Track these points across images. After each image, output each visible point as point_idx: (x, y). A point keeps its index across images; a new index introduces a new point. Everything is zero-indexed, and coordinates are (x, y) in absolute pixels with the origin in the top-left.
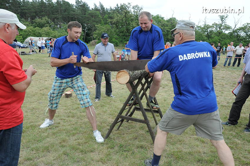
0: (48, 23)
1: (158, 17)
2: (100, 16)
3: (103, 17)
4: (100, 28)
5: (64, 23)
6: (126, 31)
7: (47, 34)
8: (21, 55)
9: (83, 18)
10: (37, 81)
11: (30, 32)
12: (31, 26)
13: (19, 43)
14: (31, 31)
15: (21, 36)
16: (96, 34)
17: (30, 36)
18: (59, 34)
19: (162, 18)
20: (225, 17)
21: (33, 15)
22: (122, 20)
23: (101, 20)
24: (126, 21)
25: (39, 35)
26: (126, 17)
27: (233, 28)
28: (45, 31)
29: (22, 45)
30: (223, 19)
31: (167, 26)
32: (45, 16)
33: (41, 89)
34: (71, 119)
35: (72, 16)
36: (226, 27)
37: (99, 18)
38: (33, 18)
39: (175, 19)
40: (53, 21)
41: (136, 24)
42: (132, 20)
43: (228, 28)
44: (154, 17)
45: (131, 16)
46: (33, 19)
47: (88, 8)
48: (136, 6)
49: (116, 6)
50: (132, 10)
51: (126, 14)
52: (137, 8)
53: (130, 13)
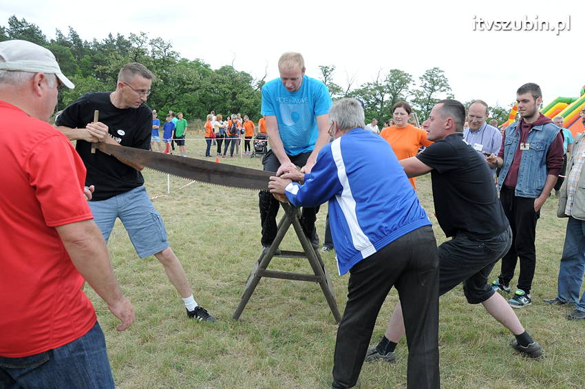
1: (198, 64)
2: (72, 57)
3: (79, 59)
4: (79, 84)
16: (68, 96)
19: (207, 66)
20: (330, 69)
23: (76, 66)
27: (345, 90)
30: (327, 74)
31: (223, 83)
36: (333, 88)
37: (72, 61)
43: (336, 89)
44: (190, 64)
45: (147, 60)
47: (40, 38)
48: (158, 40)
49: (108, 38)
50: (150, 48)
51: (137, 55)
52: (159, 45)
53: (146, 55)
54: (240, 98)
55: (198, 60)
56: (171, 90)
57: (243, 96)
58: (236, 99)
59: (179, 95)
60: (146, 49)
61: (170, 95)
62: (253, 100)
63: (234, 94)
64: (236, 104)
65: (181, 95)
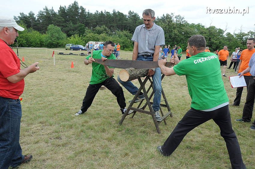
0: (105, 30)
1: (199, 25)
5: (119, 30)
6: (169, 37)
7: (104, 39)
8: (81, 55)
9: (134, 26)
10: (85, 76)
11: (91, 38)
12: (92, 33)
13: (81, 46)
14: (91, 36)
15: (84, 41)
17: (90, 41)
18: (113, 39)
19: (203, 27)
21: (94, 24)
22: (166, 28)
24: (169, 29)
25: (97, 40)
26: (169, 25)
28: (102, 36)
29: (83, 48)
32: (103, 25)
33: (85, 82)
34: (98, 106)
35: (125, 25)
38: (94, 26)
39: (215, 27)
40: (110, 28)
41: (178, 31)
42: (174, 28)
44: (195, 26)
45: (173, 24)
46: (94, 28)
47: (138, 18)
48: (178, 16)
49: (163, 16)
50: (175, 20)
51: (169, 22)
52: (179, 18)
53: (173, 22)
54: (212, 40)
55: (200, 24)
56: (182, 37)
57: (214, 40)
58: (210, 40)
59: (186, 39)
60: (174, 20)
61: (182, 39)
62: (218, 41)
63: (210, 38)
64: (211, 43)
65: (187, 39)
